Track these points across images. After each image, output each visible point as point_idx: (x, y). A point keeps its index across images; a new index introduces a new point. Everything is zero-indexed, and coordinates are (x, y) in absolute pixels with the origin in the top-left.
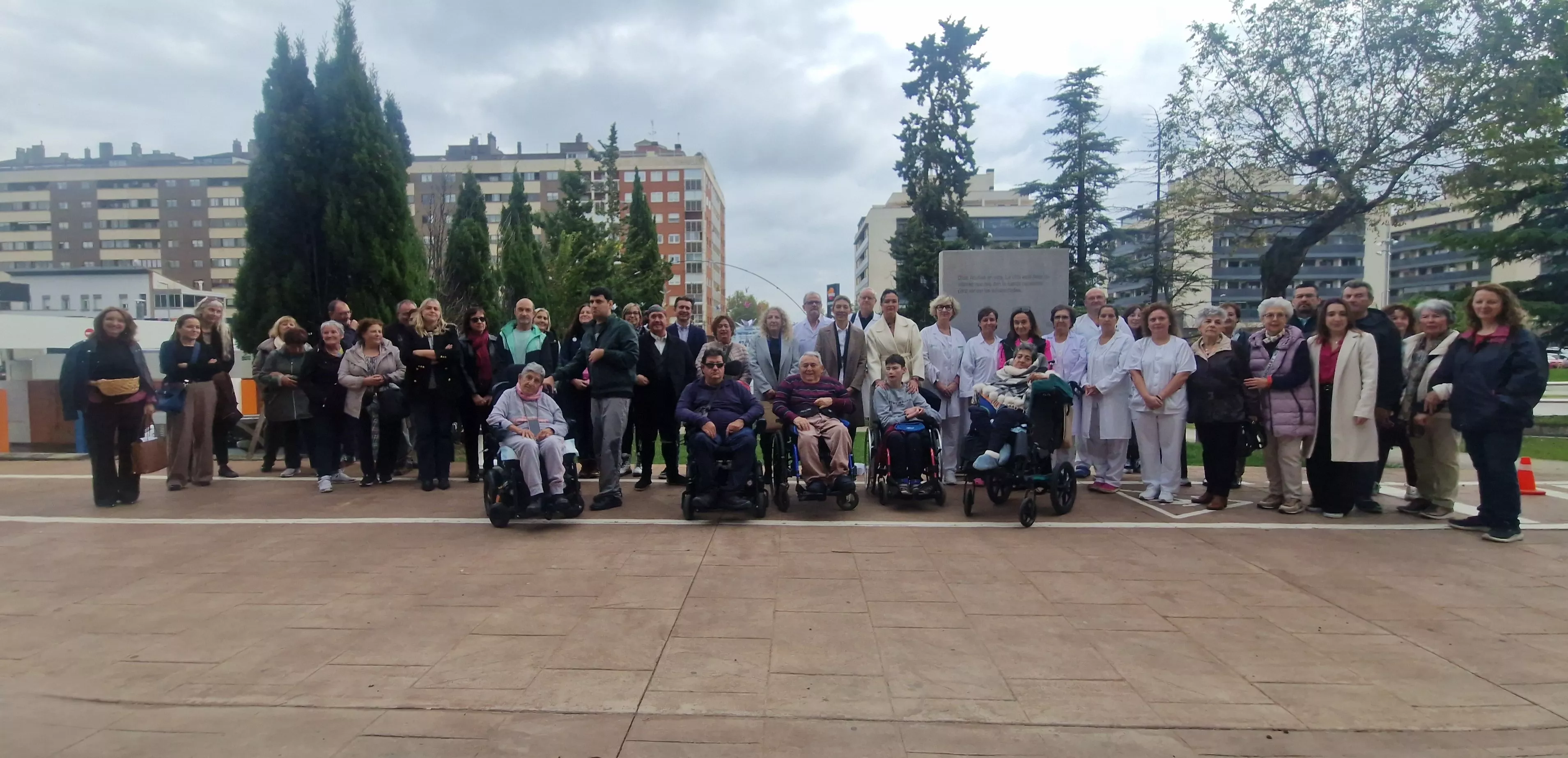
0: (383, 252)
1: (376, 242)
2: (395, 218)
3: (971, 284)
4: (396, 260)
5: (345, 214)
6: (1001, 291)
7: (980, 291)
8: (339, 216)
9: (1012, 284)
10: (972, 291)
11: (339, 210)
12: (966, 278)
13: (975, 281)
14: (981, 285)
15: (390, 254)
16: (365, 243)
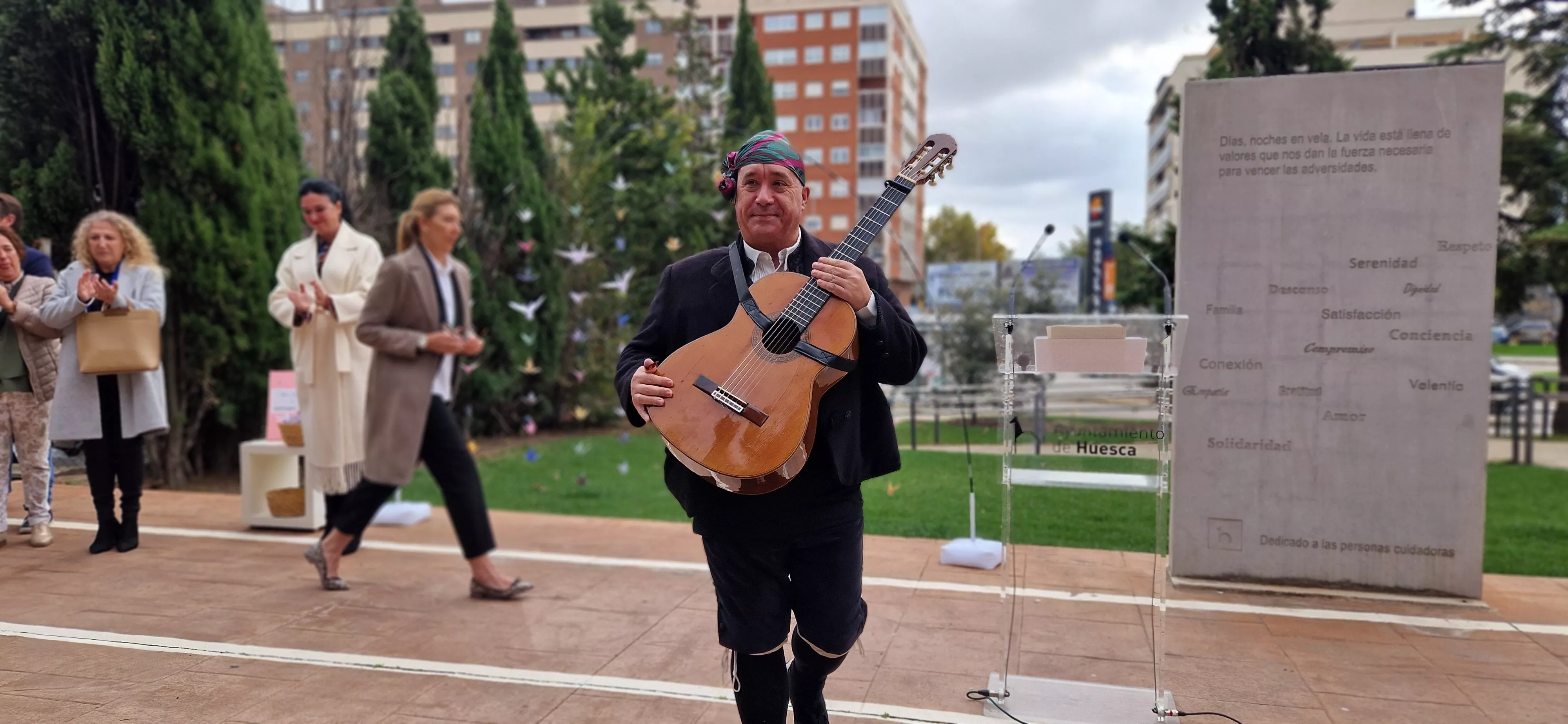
0: (197, 123)
1: (181, 106)
2: (218, 64)
3: (1249, 156)
4: (224, 138)
5: (128, 58)
6: (1324, 169)
7: (1273, 171)
8: (119, 61)
9: (1354, 153)
10: (1254, 171)
11: (119, 50)
12: (1239, 142)
13: (1260, 149)
14: (1275, 156)
15: (210, 127)
16: (162, 107)
